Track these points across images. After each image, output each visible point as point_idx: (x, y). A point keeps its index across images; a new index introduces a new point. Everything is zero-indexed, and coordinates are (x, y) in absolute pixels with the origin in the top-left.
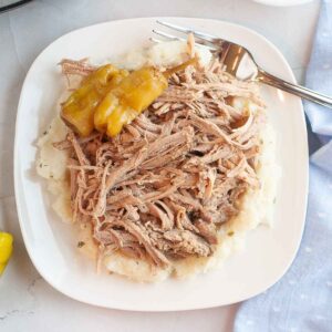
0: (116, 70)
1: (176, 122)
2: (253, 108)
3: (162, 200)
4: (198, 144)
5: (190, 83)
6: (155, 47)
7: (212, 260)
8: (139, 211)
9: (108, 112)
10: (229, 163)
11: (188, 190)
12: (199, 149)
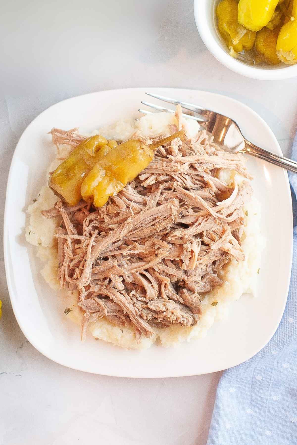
0: (104, 141)
1: (162, 194)
2: (238, 179)
3: (146, 270)
4: (183, 216)
5: (177, 156)
6: (143, 119)
7: (196, 328)
8: (123, 281)
9: (95, 183)
10: (214, 235)
11: (172, 262)
12: (184, 221)
